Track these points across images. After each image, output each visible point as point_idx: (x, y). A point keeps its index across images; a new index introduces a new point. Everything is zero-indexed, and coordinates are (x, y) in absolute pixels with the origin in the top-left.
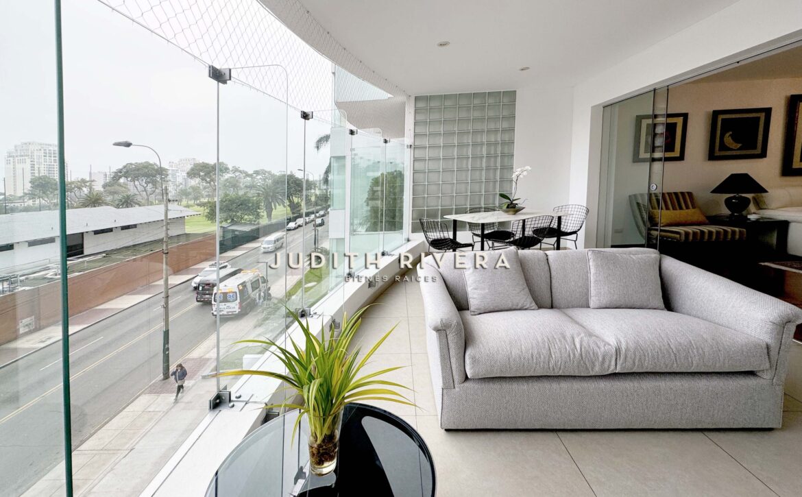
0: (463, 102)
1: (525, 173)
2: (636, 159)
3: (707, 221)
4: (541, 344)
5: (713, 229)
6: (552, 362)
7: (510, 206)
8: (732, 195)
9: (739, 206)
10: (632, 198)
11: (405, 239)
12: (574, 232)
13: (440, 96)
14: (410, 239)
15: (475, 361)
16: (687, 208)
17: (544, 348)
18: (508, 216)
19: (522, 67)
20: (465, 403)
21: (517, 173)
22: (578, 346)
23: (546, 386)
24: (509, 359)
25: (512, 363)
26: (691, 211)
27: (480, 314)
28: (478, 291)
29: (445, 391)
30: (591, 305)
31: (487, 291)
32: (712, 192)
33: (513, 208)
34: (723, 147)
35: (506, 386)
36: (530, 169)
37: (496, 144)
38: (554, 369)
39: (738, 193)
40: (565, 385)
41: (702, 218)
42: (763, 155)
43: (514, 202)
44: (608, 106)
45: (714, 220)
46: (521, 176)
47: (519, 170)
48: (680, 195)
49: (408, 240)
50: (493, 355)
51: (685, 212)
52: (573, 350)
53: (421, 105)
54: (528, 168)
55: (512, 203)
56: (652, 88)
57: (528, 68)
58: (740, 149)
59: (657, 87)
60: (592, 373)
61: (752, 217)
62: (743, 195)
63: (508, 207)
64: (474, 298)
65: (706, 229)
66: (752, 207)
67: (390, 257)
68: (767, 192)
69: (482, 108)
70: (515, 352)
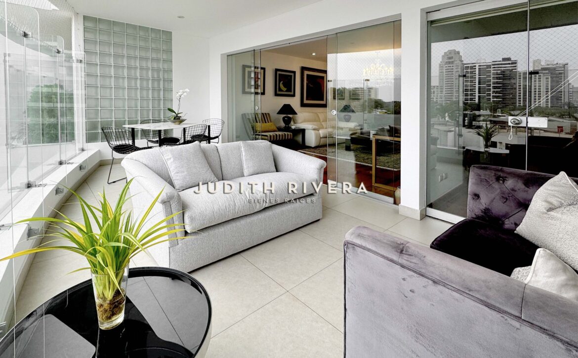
0: (130, 31)
1: (185, 94)
2: (244, 92)
3: (277, 130)
4: (229, 199)
5: (281, 133)
6: (237, 208)
7: (176, 118)
8: (285, 115)
9: (287, 121)
10: (244, 116)
11: (79, 150)
12: (217, 137)
13: (109, 22)
14: (85, 148)
15: (192, 219)
16: (268, 122)
17: (231, 201)
18: (175, 125)
19: (179, 15)
20: (186, 253)
21: (180, 93)
22: (248, 196)
23: (233, 225)
24: (213, 212)
25: (215, 214)
26: (270, 124)
27: (183, 190)
28: (180, 174)
29: (171, 249)
30: (245, 174)
31: (186, 173)
32: (277, 114)
33: (178, 119)
34: (280, 90)
35: (212, 232)
36: (188, 91)
37: (158, 70)
38: (238, 213)
39: (287, 114)
40: (243, 222)
41: (275, 129)
42: (294, 95)
43: (178, 115)
44: (230, 56)
45: (280, 129)
46: (182, 96)
47: (181, 91)
48: (264, 114)
49: (83, 150)
50: (203, 212)
51: (267, 124)
52: (246, 199)
53: (90, 24)
54: (187, 90)
55: (177, 116)
56: (253, 49)
57: (183, 17)
58: (286, 91)
59: (256, 49)
60: (256, 211)
61: (293, 127)
62: (289, 115)
63: (174, 119)
64: (178, 180)
65: (278, 133)
66: (292, 123)
67: (70, 165)
68: (297, 114)
69: (145, 40)
70: (216, 207)
